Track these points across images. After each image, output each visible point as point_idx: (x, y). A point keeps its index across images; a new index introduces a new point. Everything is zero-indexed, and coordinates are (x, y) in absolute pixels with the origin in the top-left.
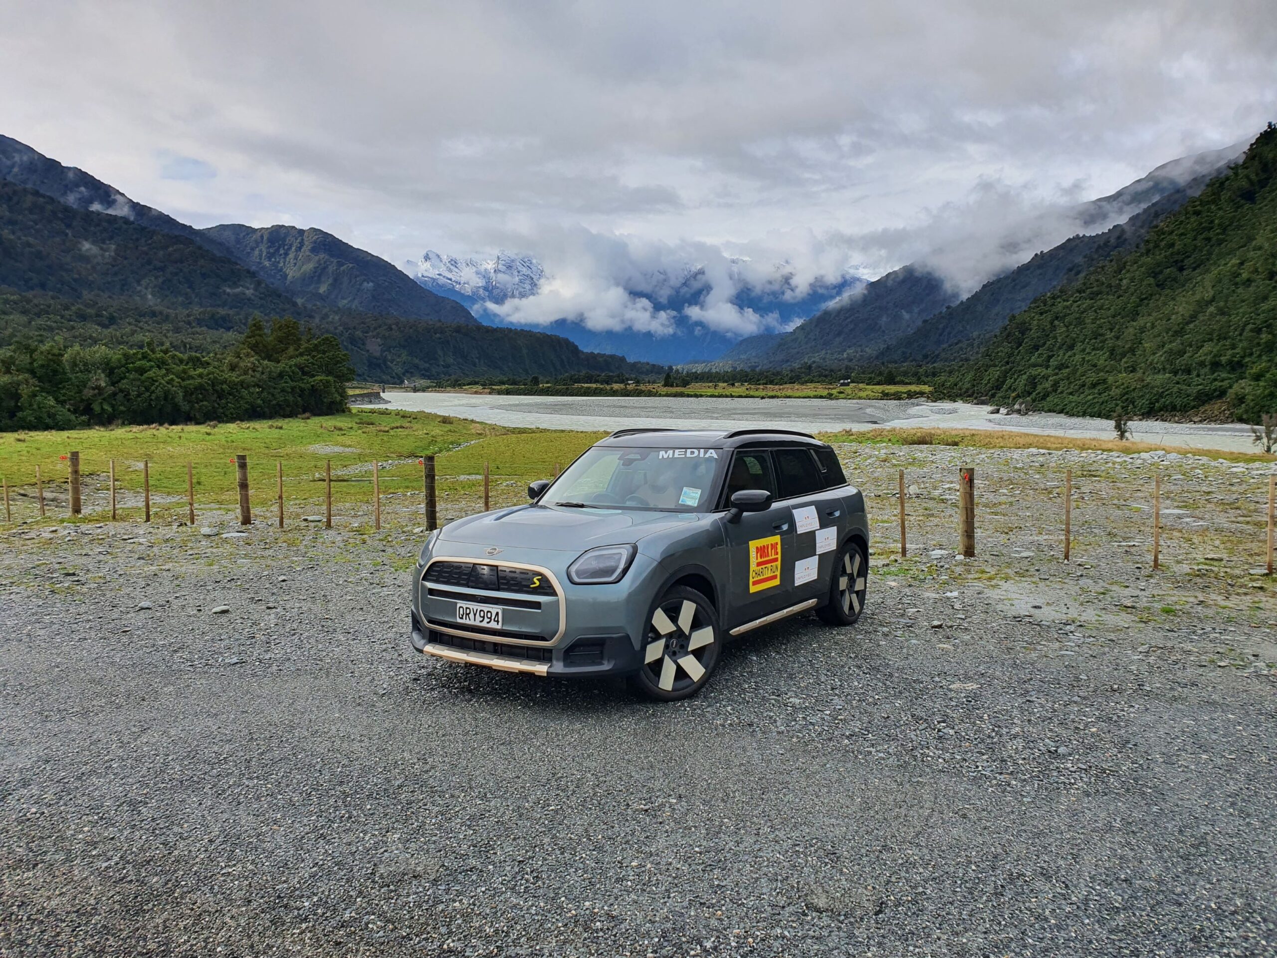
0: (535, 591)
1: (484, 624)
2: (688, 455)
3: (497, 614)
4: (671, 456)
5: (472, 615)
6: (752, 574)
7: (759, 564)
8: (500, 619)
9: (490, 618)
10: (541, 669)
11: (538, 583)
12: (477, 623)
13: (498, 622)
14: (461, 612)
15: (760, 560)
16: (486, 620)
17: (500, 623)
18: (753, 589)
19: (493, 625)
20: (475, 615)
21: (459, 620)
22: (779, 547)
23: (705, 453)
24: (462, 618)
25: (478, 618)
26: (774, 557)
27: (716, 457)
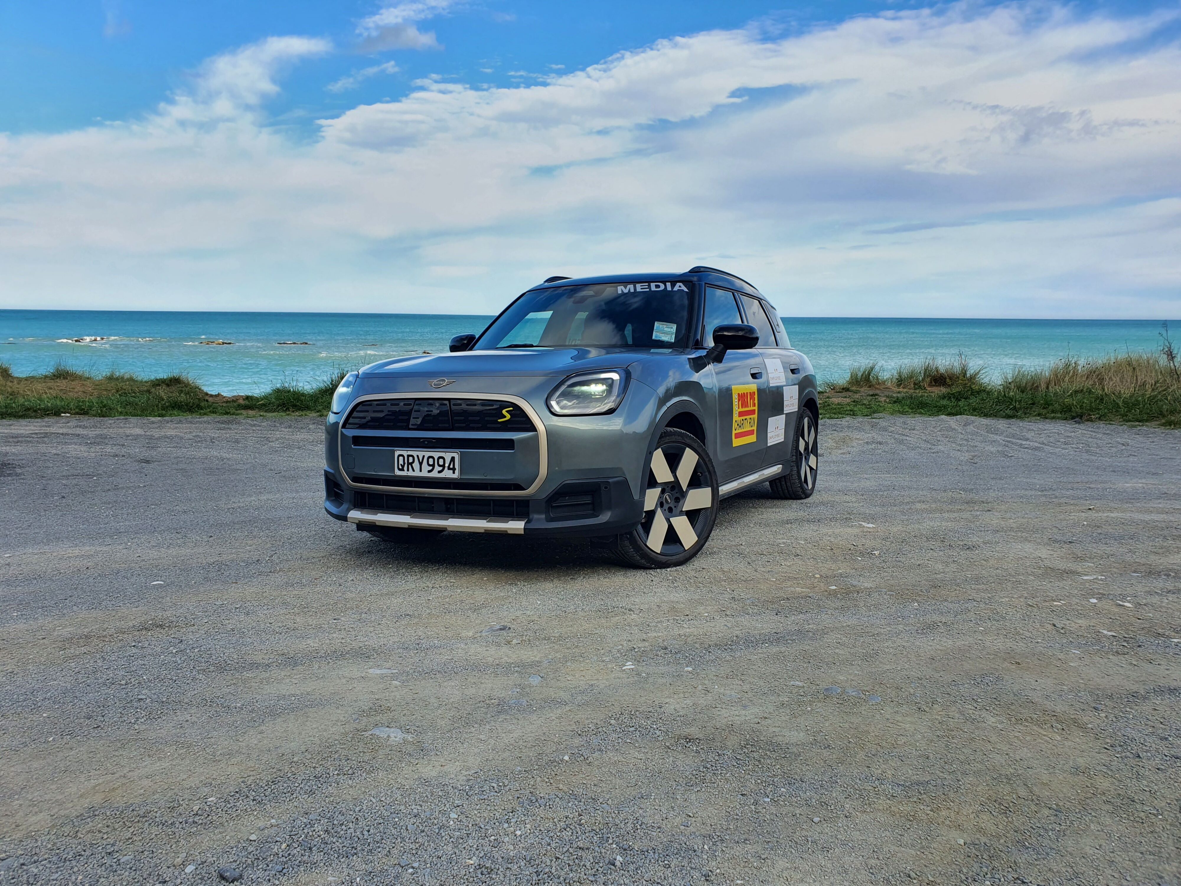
0: (506, 427)
1: (435, 474)
2: (653, 288)
3: (453, 459)
4: (632, 290)
5: (416, 465)
6: (735, 425)
7: (741, 414)
8: (457, 466)
9: (443, 466)
10: (516, 526)
11: (508, 417)
12: (425, 474)
13: (454, 469)
14: (401, 462)
15: (741, 410)
16: (437, 468)
17: (457, 471)
18: (737, 442)
19: (447, 474)
20: (421, 464)
21: (398, 473)
22: (756, 396)
23: (673, 286)
24: (402, 470)
25: (426, 467)
26: (752, 408)
27: (686, 290)
